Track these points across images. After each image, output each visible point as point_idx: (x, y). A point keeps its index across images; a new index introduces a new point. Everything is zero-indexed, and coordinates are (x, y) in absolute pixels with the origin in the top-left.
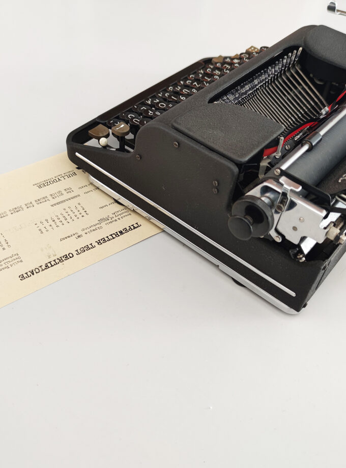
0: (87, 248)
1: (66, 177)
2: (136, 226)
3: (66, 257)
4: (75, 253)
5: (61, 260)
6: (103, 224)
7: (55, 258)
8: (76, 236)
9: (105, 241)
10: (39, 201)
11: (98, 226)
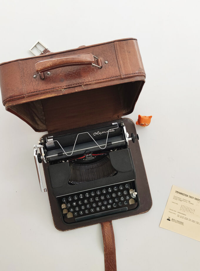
0: (191, 197)
1: (175, 220)
2: (177, 192)
3: (196, 199)
4: (194, 198)
5: (198, 199)
6: (182, 200)
7: (198, 201)
8: (190, 202)
9: (186, 195)
10: (187, 219)
11: (183, 200)
